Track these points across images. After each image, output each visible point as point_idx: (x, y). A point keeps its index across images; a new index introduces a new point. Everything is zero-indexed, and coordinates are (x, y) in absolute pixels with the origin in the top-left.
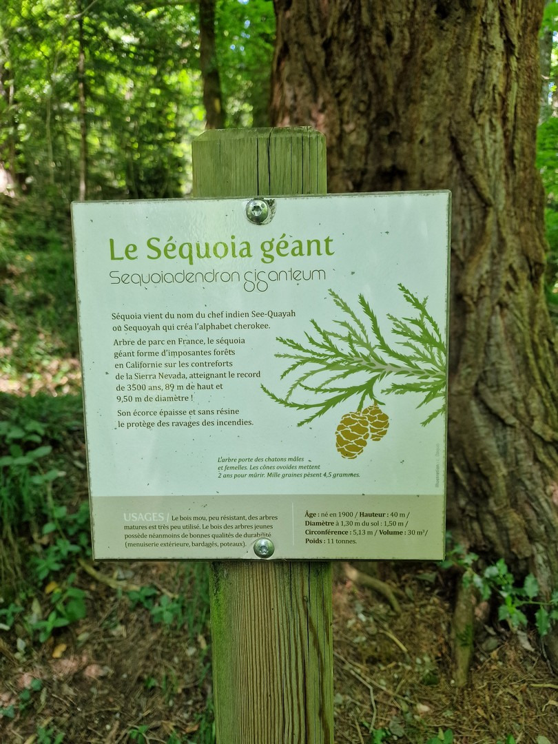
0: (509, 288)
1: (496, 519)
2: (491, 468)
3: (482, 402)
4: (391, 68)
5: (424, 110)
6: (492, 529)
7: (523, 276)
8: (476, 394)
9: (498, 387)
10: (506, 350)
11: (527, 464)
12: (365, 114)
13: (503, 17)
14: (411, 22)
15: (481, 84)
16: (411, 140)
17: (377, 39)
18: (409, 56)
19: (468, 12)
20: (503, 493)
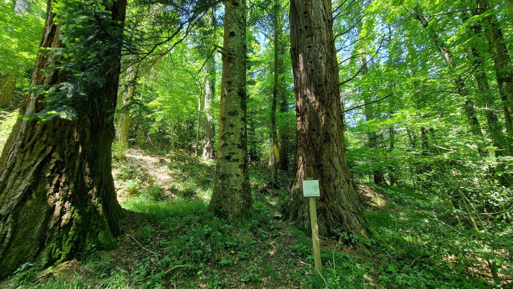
0: (343, 184)
1: (345, 226)
2: (343, 216)
3: (341, 205)
4: (318, 149)
5: (324, 155)
6: (344, 228)
7: (346, 182)
8: (340, 204)
9: (343, 202)
10: (344, 196)
11: (350, 216)
12: (315, 156)
13: (335, 141)
14: (321, 143)
15: (333, 151)
16: (322, 160)
17: (315, 146)
18: (321, 148)
19: (330, 141)
20: (346, 221)
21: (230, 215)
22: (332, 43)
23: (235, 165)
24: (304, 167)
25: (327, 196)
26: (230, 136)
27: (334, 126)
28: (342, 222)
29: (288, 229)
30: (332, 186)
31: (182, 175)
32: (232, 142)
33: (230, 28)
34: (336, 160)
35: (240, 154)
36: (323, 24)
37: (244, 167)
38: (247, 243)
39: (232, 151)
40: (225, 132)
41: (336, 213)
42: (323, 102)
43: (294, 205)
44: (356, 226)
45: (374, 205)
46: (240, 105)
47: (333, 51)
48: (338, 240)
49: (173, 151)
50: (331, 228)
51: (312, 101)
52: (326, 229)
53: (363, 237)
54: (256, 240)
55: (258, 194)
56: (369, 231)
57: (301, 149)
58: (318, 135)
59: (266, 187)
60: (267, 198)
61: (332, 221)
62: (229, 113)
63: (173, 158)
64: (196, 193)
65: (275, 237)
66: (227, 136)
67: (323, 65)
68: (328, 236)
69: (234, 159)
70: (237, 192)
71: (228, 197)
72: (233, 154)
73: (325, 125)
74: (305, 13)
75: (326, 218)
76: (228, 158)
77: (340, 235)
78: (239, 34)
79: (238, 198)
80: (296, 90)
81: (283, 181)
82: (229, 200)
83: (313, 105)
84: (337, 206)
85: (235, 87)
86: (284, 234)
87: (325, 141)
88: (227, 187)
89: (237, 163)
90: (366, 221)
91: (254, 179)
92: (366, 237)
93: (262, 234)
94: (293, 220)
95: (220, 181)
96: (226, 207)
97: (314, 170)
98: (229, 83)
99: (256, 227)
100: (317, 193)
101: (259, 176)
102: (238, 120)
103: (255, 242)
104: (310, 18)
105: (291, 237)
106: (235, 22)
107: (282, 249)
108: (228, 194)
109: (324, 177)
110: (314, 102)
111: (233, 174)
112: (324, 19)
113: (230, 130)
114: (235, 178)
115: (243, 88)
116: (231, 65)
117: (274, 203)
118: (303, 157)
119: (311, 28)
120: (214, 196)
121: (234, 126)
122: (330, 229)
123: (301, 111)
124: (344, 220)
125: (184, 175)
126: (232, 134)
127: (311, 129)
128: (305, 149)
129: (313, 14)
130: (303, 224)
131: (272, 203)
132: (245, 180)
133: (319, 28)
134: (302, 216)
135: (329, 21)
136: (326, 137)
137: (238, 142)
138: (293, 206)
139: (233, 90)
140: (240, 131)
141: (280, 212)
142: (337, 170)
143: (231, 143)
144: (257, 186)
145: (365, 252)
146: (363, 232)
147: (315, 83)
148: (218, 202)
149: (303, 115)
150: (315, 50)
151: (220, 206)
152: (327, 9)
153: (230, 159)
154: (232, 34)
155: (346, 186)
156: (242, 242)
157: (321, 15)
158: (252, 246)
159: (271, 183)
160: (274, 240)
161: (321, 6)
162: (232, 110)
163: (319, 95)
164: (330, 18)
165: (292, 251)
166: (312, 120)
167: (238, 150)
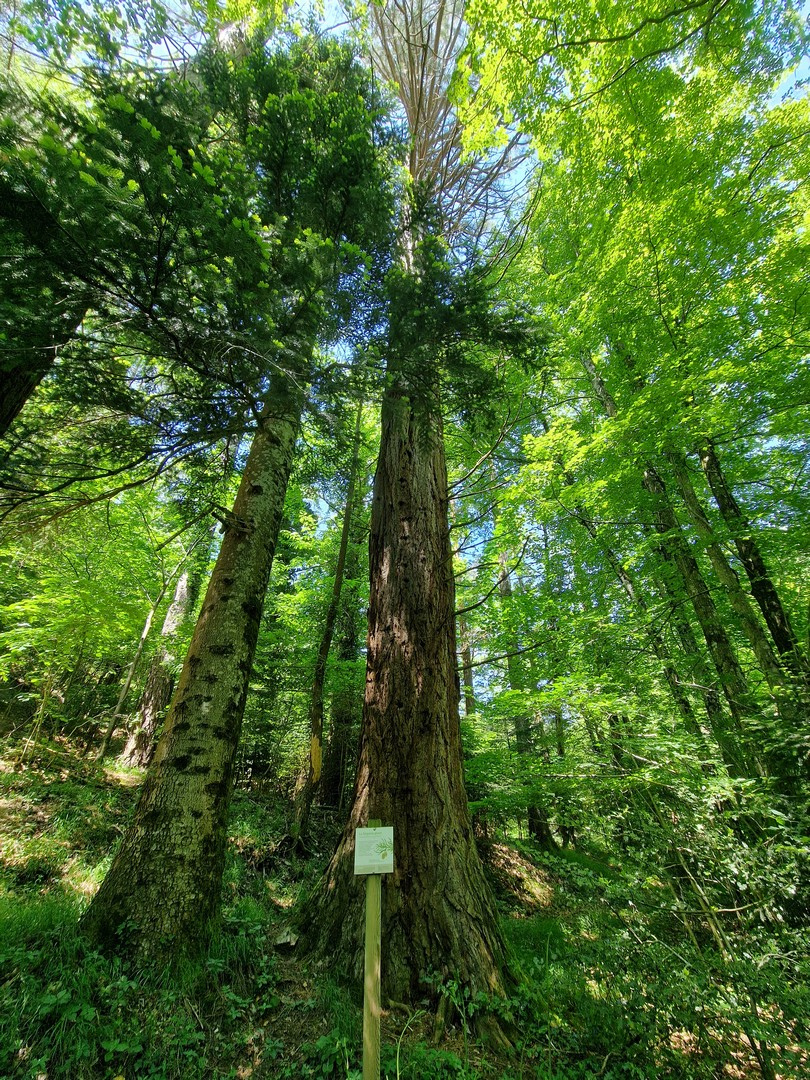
0: (454, 840)
1: (454, 961)
2: (451, 933)
3: (447, 899)
4: (405, 751)
5: (418, 766)
6: (452, 967)
7: (460, 835)
8: (445, 895)
9: (453, 891)
10: (455, 872)
12: (397, 766)
13: (443, 733)
14: (412, 734)
15: (437, 756)
16: (413, 777)
17: (400, 740)
18: (411, 746)
19: (431, 732)
20: (457, 948)
21: (145, 944)
22: (444, 538)
23: (197, 782)
24: (370, 795)
25: (418, 875)
26: (200, 704)
27: (441, 698)
28: (447, 950)
29: (309, 985)
30: (429, 845)
31: (36, 813)
32: (203, 721)
33: (255, 478)
34: (442, 778)
35: (215, 753)
36: (431, 504)
37: (219, 790)
38: (176, 1042)
39: (197, 744)
40: (189, 694)
41: (436, 923)
42: (423, 645)
43: (336, 903)
44: (479, 962)
45: (529, 899)
46: (242, 632)
47: (446, 554)
48: (436, 1012)
49: (33, 739)
50: (422, 971)
51: (399, 642)
52: (408, 976)
53: (495, 994)
54: (206, 1030)
55: (249, 873)
56: (509, 975)
57: (367, 747)
58: (408, 715)
59: (275, 853)
60: (272, 885)
61: (424, 949)
62: (211, 648)
63: (24, 762)
64: (60, 874)
65: (268, 1013)
66: (192, 705)
67: (427, 574)
68: (412, 999)
69: (196, 768)
70: (182, 865)
71: (154, 881)
72: (198, 752)
73: (423, 693)
74: (402, 480)
75: (410, 941)
76: (180, 763)
77: (441, 993)
78: (271, 491)
79: (181, 885)
80: (373, 615)
81: (321, 834)
82: (153, 891)
83: (403, 648)
84: (439, 902)
85: (239, 591)
86: (293, 1004)
87: (422, 731)
88: (158, 851)
89: (202, 777)
90: (502, 946)
91: (247, 828)
92: (503, 993)
93: (229, 1008)
94: (327, 952)
95: (141, 832)
96: (138, 918)
97: (393, 803)
98: (228, 583)
99: (216, 980)
100: (386, 863)
101: (263, 818)
102: (229, 667)
103: (201, 1036)
104: (409, 491)
105: (313, 1013)
106: (266, 470)
107: (279, 1056)
108: (153, 872)
109: (413, 821)
110: (404, 643)
111: (185, 808)
112: (434, 497)
113: (203, 689)
114: (187, 820)
115: (259, 597)
116: (240, 546)
117: (285, 902)
118: (370, 767)
119: (409, 507)
120: (111, 879)
121: (216, 680)
122: (418, 978)
123: (377, 661)
124: (452, 945)
125: (41, 813)
126: (208, 699)
127: (395, 702)
128: (376, 748)
129: (415, 484)
130: (350, 964)
131: (281, 901)
132: (215, 827)
133: (425, 509)
134: (352, 937)
135: (441, 501)
136: (424, 722)
137: (218, 721)
138: (331, 907)
139: (233, 597)
140: (231, 693)
141: (296, 927)
142: (442, 804)
143: (199, 723)
144: (252, 850)
145: (500, 1041)
146: (494, 980)
147: (410, 605)
148: (117, 898)
149: (381, 668)
150: (414, 545)
151: (122, 913)
152: (440, 482)
153: (185, 766)
154: (257, 490)
155: (461, 846)
156: (159, 1041)
157: (430, 490)
158: (189, 1053)
159: (290, 840)
160: (261, 1026)
161: (430, 476)
162: (220, 642)
163: (416, 630)
164: (443, 496)
165: (308, 1062)
166: (397, 681)
167: (214, 742)
